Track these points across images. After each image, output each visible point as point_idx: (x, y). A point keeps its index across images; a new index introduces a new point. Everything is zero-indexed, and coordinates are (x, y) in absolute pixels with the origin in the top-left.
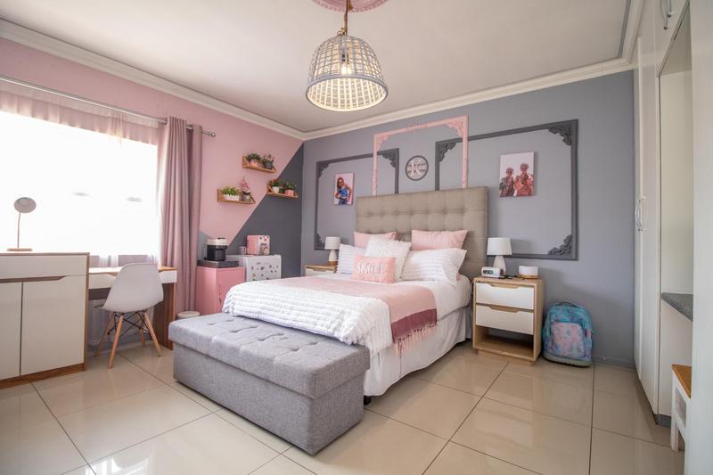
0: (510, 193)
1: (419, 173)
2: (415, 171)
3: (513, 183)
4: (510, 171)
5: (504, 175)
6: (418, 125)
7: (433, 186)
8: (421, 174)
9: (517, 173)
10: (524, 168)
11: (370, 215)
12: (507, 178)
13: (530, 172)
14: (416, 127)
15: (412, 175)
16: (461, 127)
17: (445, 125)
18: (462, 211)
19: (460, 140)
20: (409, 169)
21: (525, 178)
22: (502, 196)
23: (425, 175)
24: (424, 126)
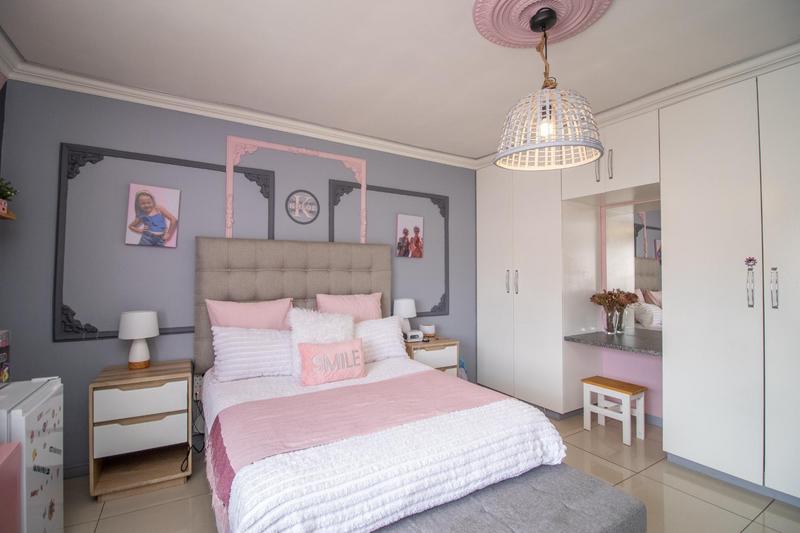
0: (405, 254)
1: (308, 215)
2: (300, 211)
3: (408, 244)
4: (406, 232)
5: (401, 235)
6: (307, 148)
7: (325, 236)
8: (310, 217)
9: (411, 235)
10: (417, 230)
11: (229, 268)
12: (404, 238)
13: (420, 235)
14: (304, 151)
15: (296, 215)
16: (360, 172)
17: (341, 162)
18: (369, 270)
19: (359, 186)
20: (291, 206)
21: (417, 241)
22: (400, 255)
23: (315, 219)
24: (315, 153)
